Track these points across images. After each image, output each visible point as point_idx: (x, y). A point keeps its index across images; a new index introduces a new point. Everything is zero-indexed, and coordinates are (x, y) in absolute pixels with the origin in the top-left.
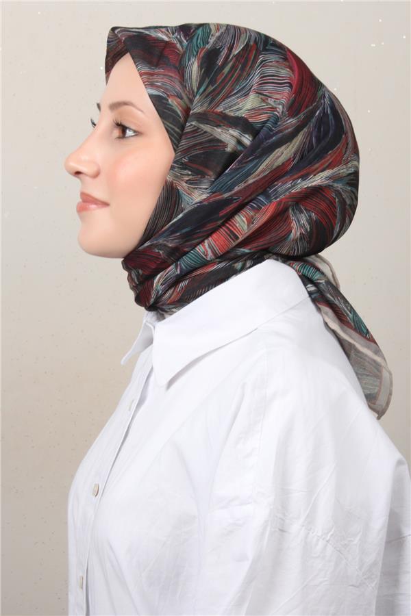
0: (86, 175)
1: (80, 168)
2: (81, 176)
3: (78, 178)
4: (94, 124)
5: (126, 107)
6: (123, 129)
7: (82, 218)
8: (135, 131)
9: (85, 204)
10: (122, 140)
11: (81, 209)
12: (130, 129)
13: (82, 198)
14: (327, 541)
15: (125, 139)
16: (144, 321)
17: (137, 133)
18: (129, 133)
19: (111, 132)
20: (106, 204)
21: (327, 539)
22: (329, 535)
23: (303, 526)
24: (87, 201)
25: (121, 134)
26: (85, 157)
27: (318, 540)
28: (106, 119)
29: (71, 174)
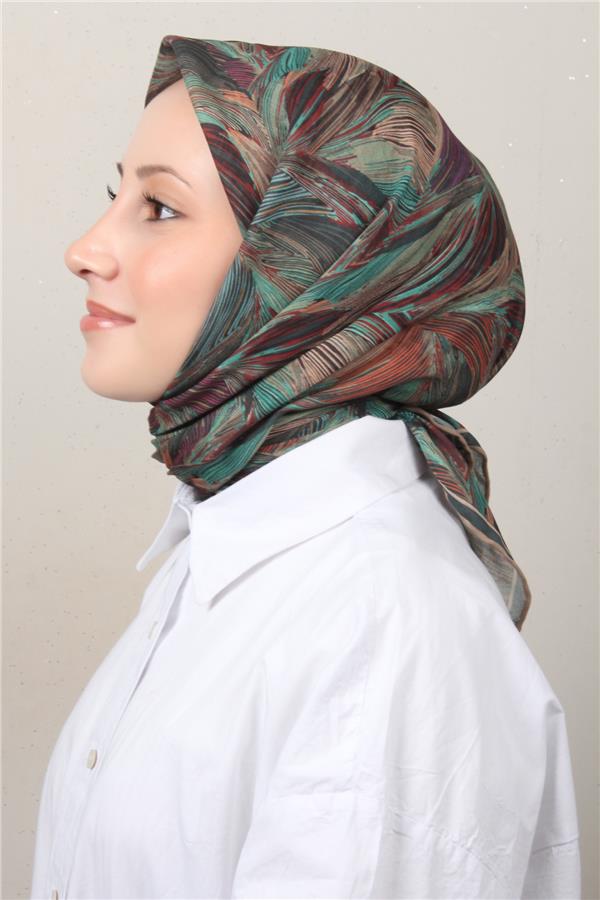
0: (97, 275)
2: (89, 275)
3: (85, 279)
4: (113, 196)
6: (157, 206)
7: (88, 340)
9: (94, 318)
12: (169, 208)
14: (469, 850)
15: (158, 222)
16: (175, 501)
17: (178, 215)
18: (165, 213)
21: (469, 845)
22: (471, 839)
23: (430, 826)
24: (97, 312)
25: (153, 214)
27: (454, 848)
28: (132, 190)
29: (74, 273)
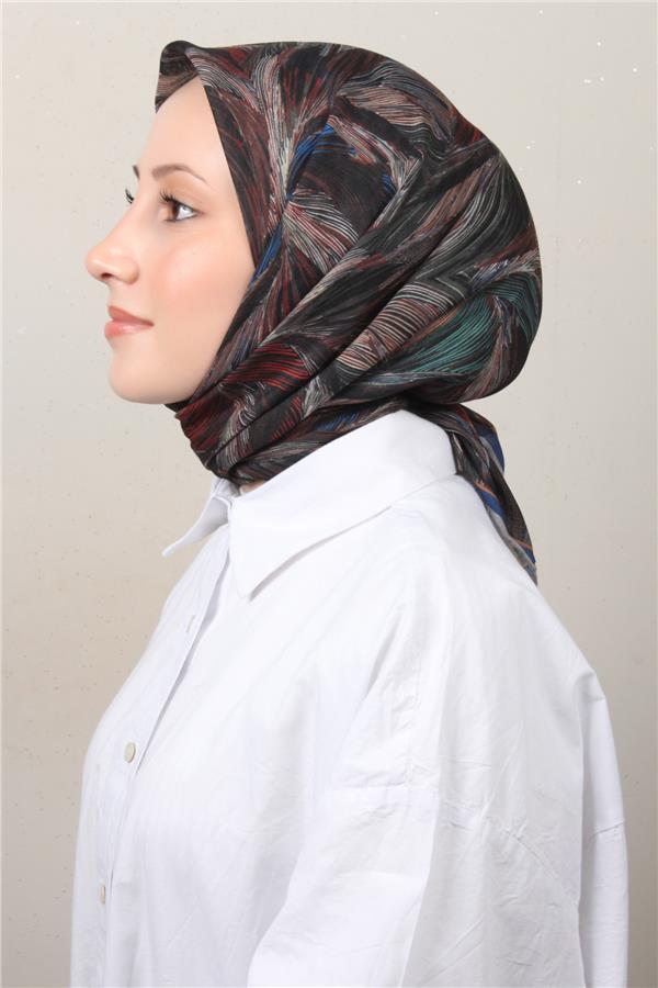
1: (110, 269)
5: (177, 173)
8: (193, 210)
10: (172, 224)
11: (112, 334)
13: (111, 315)
19: (156, 212)
20: (149, 324)
26: (115, 251)
